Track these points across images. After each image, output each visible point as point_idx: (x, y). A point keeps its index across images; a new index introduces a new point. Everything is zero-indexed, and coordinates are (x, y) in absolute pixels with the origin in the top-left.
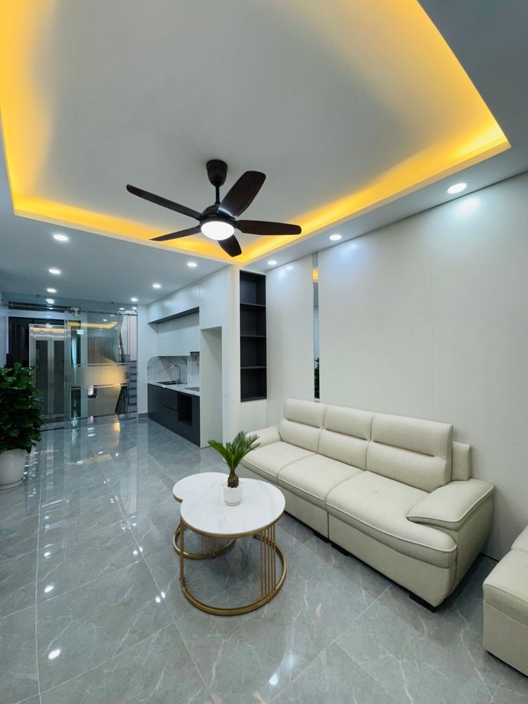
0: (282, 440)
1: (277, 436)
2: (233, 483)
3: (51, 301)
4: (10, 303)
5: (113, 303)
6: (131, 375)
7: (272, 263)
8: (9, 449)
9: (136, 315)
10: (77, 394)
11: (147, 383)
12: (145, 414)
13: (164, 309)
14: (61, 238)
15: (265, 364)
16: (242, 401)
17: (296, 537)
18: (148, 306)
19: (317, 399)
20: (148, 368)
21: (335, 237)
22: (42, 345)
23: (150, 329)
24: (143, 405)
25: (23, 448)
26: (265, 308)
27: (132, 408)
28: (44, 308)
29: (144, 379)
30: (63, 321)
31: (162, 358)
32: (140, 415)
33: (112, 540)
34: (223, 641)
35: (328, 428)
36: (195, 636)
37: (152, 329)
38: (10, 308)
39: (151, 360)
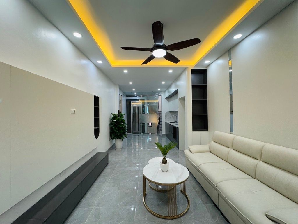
0: (211, 152)
1: (208, 149)
2: (165, 162)
3: (136, 93)
4: (127, 95)
5: (153, 92)
6: (160, 119)
7: (207, 62)
8: (118, 138)
9: (161, 96)
10: (144, 124)
11: (165, 122)
12: (164, 134)
13: (169, 92)
14: (126, 71)
15: (207, 113)
16: (193, 131)
17: (202, 200)
18: (165, 92)
19: (232, 132)
20: (166, 116)
21: (238, 37)
22: (134, 108)
23: (166, 100)
24: (164, 131)
25: (121, 139)
26: (207, 85)
27: (160, 131)
28: (133, 96)
29: (164, 121)
30: (138, 100)
31: (171, 112)
32: (162, 134)
33: (133, 173)
34: (147, 223)
35: (234, 149)
36: (139, 215)
37: (167, 101)
38: (127, 97)
39: (166, 113)
